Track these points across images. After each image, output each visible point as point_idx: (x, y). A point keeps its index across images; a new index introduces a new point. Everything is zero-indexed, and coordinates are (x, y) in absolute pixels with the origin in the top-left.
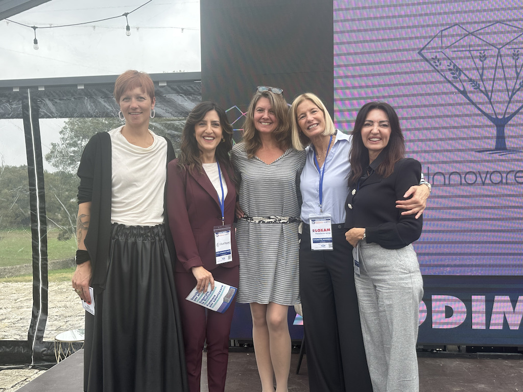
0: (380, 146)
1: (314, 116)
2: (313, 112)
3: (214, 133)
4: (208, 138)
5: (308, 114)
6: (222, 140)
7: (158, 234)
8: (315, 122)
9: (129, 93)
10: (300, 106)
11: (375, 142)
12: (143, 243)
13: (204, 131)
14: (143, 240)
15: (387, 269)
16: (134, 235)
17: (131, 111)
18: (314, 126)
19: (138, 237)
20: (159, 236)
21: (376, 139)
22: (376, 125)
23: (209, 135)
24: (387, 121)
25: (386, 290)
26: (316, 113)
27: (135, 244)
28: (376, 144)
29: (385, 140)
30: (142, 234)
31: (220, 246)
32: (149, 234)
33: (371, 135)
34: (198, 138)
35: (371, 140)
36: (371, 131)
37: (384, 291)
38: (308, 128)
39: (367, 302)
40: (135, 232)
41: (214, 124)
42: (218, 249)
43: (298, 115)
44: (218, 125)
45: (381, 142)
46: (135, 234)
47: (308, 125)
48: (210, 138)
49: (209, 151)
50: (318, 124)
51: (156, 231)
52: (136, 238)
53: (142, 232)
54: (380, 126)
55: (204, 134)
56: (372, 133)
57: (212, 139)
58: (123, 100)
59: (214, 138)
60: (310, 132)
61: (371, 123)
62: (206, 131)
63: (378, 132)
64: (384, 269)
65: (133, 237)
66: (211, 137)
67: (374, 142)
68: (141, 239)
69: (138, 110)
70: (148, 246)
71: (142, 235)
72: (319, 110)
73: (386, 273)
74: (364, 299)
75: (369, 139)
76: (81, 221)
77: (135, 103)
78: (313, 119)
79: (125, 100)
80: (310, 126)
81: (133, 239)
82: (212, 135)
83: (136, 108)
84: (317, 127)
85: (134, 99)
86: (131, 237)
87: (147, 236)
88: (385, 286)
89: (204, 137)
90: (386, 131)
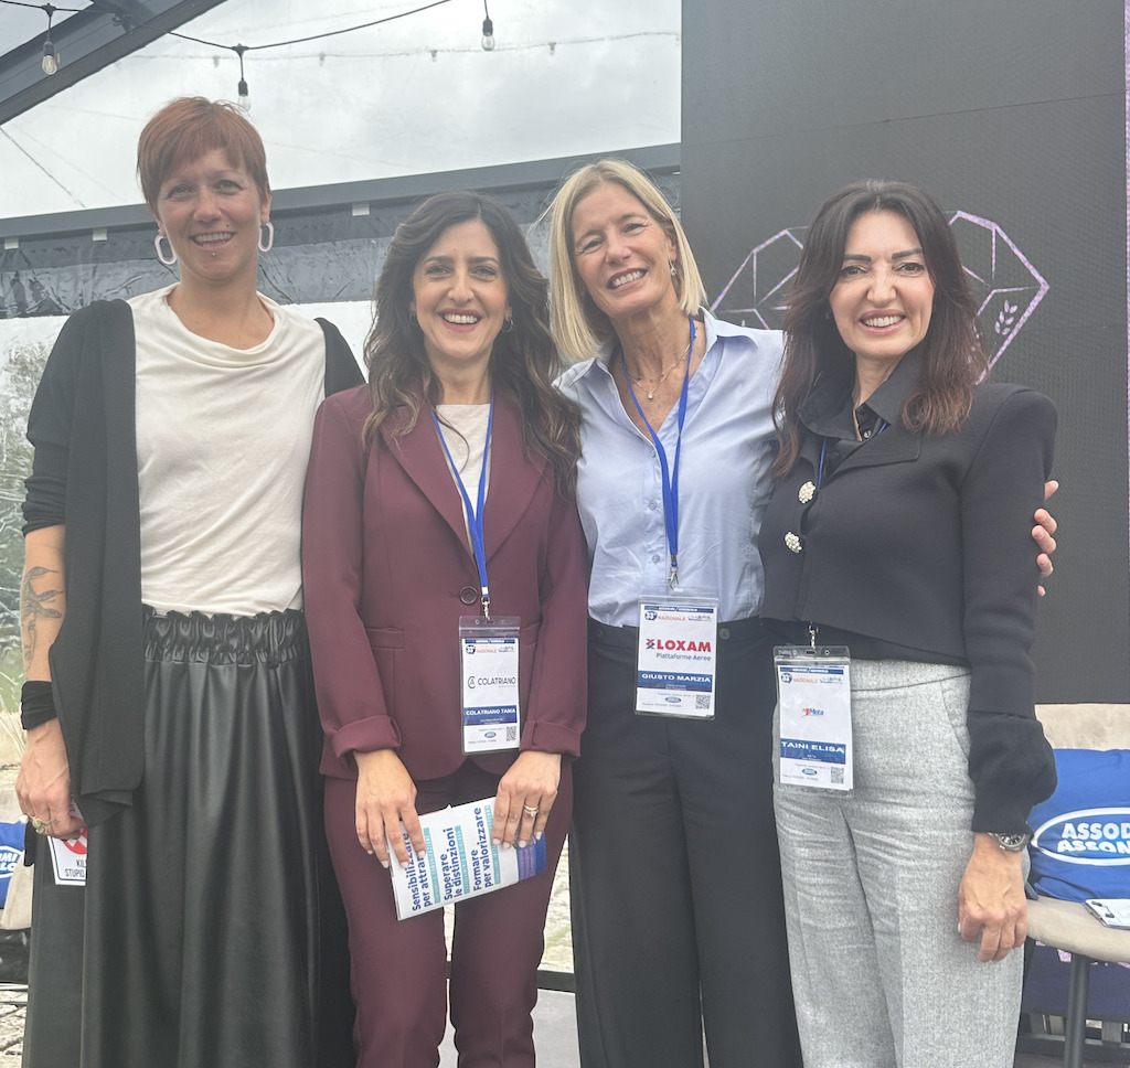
0: (902, 340)
1: (634, 242)
2: (627, 226)
3: (479, 298)
4: (457, 319)
5: (612, 233)
6: (506, 324)
7: (263, 645)
8: (635, 263)
9: (188, 170)
10: (583, 205)
11: (884, 333)
12: (212, 673)
13: (444, 295)
14: (210, 662)
15: (913, 785)
16: (183, 644)
17: (198, 229)
18: (630, 277)
19: (194, 651)
20: (268, 650)
21: (887, 321)
22: (882, 268)
23: (460, 307)
24: (917, 251)
25: (908, 859)
26: (638, 230)
27: (183, 672)
28: (888, 335)
29: (918, 319)
30: (208, 640)
31: (480, 689)
32: (234, 643)
33: (869, 309)
34: (424, 320)
35: (871, 322)
36: (867, 292)
37: (899, 862)
38: (611, 285)
39: (826, 892)
40: (185, 633)
41: (478, 268)
42: (471, 699)
43: (578, 235)
44: (491, 272)
45: (905, 325)
46: (184, 641)
47: (611, 273)
48: (464, 319)
49: (460, 362)
50: (644, 272)
51: (258, 633)
52: (186, 653)
53: (208, 635)
54: (896, 270)
55: (447, 305)
56: (872, 303)
57: (471, 320)
58: (170, 195)
59: (479, 318)
60: (619, 296)
61: (866, 263)
62: (450, 294)
63: (894, 294)
64: (899, 782)
65: (179, 650)
66: (469, 314)
67: (883, 331)
68: (206, 656)
69: (222, 226)
70: (228, 680)
71: (206, 645)
72: (650, 220)
73: (907, 799)
74: (814, 880)
75: (862, 321)
76: (31, 590)
77: (209, 204)
78: (630, 252)
79: (177, 195)
80: (618, 276)
81: (177, 657)
82: (473, 307)
83: (215, 220)
84: (642, 281)
85: (204, 190)
86: (171, 650)
87: (227, 649)
88: (902, 845)
89: (443, 315)
90: (920, 287)
